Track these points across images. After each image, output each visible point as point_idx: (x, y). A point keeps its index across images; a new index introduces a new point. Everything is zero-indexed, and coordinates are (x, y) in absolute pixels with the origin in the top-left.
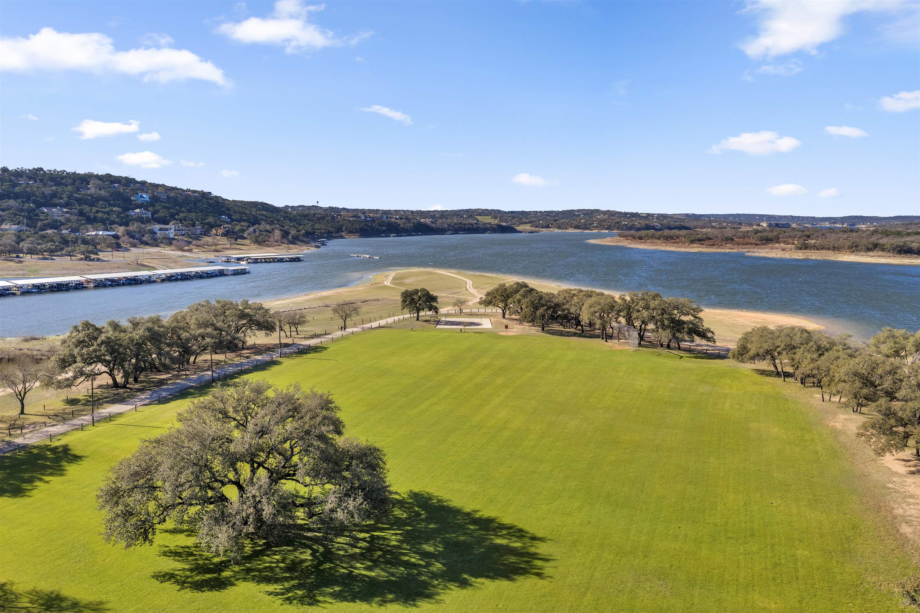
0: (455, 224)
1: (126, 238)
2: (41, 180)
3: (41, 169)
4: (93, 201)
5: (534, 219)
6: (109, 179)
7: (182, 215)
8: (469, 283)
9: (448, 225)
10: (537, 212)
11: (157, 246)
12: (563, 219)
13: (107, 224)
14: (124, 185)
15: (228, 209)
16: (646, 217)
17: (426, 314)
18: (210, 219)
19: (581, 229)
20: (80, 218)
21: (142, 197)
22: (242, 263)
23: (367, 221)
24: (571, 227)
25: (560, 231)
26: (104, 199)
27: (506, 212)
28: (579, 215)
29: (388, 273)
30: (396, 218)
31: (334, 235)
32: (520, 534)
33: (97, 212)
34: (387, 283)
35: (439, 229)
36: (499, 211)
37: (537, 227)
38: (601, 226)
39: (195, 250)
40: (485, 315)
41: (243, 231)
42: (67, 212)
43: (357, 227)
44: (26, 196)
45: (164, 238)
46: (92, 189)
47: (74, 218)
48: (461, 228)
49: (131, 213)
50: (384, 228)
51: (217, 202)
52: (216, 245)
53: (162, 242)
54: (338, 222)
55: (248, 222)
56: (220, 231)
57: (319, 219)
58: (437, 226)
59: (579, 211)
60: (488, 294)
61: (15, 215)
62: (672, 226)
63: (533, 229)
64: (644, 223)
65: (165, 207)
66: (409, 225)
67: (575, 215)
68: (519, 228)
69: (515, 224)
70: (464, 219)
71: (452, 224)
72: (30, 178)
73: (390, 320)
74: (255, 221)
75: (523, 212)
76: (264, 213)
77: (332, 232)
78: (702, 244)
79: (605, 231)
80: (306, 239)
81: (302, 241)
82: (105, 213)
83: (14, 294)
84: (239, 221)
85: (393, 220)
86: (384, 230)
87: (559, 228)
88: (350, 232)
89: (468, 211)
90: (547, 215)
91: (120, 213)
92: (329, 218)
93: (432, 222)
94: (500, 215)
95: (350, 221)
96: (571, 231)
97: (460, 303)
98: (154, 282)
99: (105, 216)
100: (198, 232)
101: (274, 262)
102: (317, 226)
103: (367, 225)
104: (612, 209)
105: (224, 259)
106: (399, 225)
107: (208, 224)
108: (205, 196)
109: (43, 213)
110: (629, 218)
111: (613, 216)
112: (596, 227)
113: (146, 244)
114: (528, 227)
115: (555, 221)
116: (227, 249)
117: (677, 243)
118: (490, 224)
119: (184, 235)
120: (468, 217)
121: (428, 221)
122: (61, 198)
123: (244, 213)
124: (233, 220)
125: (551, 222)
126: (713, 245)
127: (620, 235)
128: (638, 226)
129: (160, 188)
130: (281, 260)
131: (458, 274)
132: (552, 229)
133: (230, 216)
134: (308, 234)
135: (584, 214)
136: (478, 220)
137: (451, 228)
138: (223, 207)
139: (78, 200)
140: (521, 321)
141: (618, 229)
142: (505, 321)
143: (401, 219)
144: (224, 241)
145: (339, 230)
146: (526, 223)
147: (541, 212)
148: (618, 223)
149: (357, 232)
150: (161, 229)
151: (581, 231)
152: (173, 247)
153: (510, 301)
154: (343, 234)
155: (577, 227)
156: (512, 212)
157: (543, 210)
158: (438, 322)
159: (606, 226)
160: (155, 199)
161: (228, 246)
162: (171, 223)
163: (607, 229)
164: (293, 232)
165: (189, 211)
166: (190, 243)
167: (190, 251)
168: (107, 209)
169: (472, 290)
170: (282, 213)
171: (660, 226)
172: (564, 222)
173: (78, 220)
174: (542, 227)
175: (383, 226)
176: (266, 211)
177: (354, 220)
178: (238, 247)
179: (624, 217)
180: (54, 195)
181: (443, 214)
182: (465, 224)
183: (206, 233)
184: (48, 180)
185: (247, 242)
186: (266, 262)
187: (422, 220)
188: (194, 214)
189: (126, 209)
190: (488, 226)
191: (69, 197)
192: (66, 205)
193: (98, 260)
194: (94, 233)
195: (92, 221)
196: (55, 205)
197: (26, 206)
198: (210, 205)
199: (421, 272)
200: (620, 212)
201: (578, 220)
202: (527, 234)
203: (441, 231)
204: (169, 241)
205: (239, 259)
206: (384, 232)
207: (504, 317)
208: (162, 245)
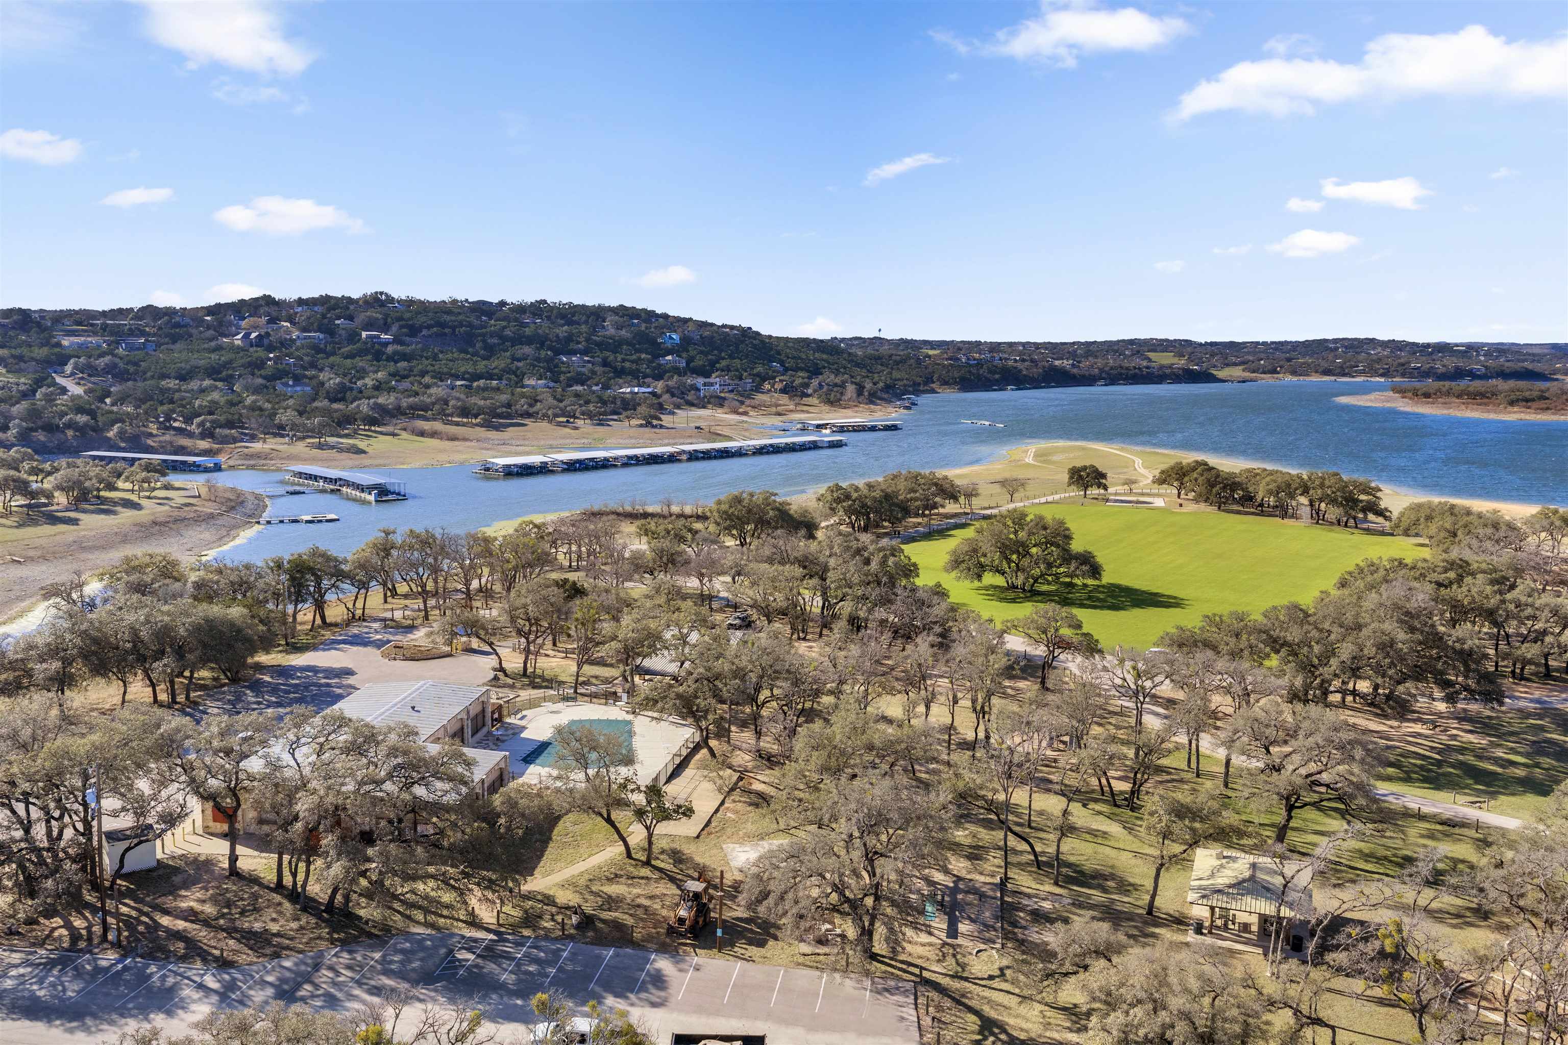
0: (1112, 368)
1: (666, 397)
2: (549, 318)
3: (545, 302)
4: (616, 345)
5: (1251, 358)
6: (625, 313)
7: (724, 363)
8: (1138, 462)
9: (1100, 369)
10: (1257, 343)
11: (704, 407)
12: (1304, 356)
13: (637, 377)
14: (645, 321)
15: (779, 353)
16: (1465, 352)
17: (1094, 491)
18: (759, 369)
19: (1334, 375)
20: (607, 369)
21: (671, 338)
22: (824, 431)
23: (971, 365)
24: (1316, 372)
25: (1295, 379)
26: (628, 343)
27: (1201, 344)
28: (1336, 349)
29: (1024, 448)
30: (1016, 361)
31: (921, 388)
32: (1175, 598)
33: (623, 361)
34: (1029, 460)
35: (1083, 376)
36: (1188, 342)
37: (1254, 372)
38: (1371, 371)
39: (751, 413)
40: (1158, 495)
41: (807, 385)
42: (589, 362)
43: (956, 375)
44: (540, 341)
45: (711, 397)
46: (609, 329)
47: (599, 369)
48: (1121, 374)
49: (662, 361)
50: (997, 376)
51: (763, 342)
52: (777, 406)
53: (709, 403)
54: (926, 368)
55: (808, 371)
56: (778, 386)
57: (897, 363)
58: (1082, 373)
59: (1335, 341)
60: (1162, 472)
61: (534, 366)
62: (1508, 371)
63: (1247, 375)
64: (1451, 363)
65: (701, 352)
66: (1036, 372)
67: (1327, 349)
68: (1221, 374)
69: (1215, 366)
70: (1126, 357)
71: (1107, 369)
72: (534, 315)
73: (1057, 497)
74: (816, 371)
75: (1232, 344)
76: (825, 356)
77: (919, 384)
78: (1529, 408)
79: (1378, 379)
80: (886, 396)
81: (881, 399)
82: (632, 362)
83: (615, 466)
84: (797, 369)
85: (1011, 363)
86: (997, 380)
87: (1294, 373)
88: (945, 383)
89: (1132, 342)
90: (1276, 349)
91: (651, 362)
92: (912, 361)
93: (1073, 365)
94: (1189, 349)
95: (944, 366)
96: (1315, 379)
97: (1130, 482)
98: (746, 455)
99: (634, 366)
100: (749, 386)
101: (864, 430)
102: (896, 375)
103: (970, 372)
104: (1398, 338)
105: (799, 426)
106: (1020, 371)
107: (758, 375)
108: (746, 334)
109: (563, 363)
110: (1431, 353)
111: (1401, 350)
112: (1363, 372)
113: (691, 404)
114: (1237, 372)
115: (1289, 360)
116: (791, 411)
117: (1486, 404)
118: (1170, 367)
119: (732, 391)
120: (1133, 355)
121: (1066, 363)
122: (578, 343)
123: (800, 358)
124: (786, 370)
125: (1281, 363)
126: (1548, 409)
127: (1396, 389)
128: (1442, 370)
129: (690, 323)
130: (873, 429)
131: (1122, 449)
132: (1281, 376)
133: (782, 363)
134: (888, 388)
135: (1346, 347)
136: (1150, 360)
137: (1104, 375)
138: (771, 349)
139: (598, 344)
140: (1196, 500)
141: (1403, 375)
142: (1179, 501)
143: (1023, 360)
144: (784, 399)
145: (929, 380)
146: (1235, 364)
147: (1264, 343)
148: (1403, 365)
149: (955, 383)
150: (705, 384)
151: (1333, 378)
152: (726, 409)
153: (1186, 479)
154: (933, 386)
155: (1327, 372)
156: (1212, 344)
157: (1269, 340)
158: (1107, 500)
159: (1381, 371)
160: (686, 341)
161: (792, 407)
162: (714, 375)
163: (1382, 375)
164: (868, 385)
165: (731, 357)
166: (742, 403)
167: (745, 413)
168: (634, 357)
169: (1142, 471)
170: (845, 355)
171: (1483, 370)
172: (1304, 363)
173: (604, 373)
174: (1264, 373)
175: (995, 373)
176: (823, 352)
177: (951, 365)
178: (805, 408)
179: (1420, 351)
180: (569, 339)
181: (1091, 349)
182: (1127, 369)
183: (758, 389)
184: (556, 317)
185: (814, 400)
186: (855, 431)
187: (1057, 363)
188: (737, 361)
189: (656, 356)
190: (1168, 371)
191: (588, 340)
192: (585, 352)
193: (661, 427)
194: (628, 390)
195: (620, 373)
196: (574, 353)
197: (543, 353)
198: (754, 346)
199: (1070, 447)
200: (1414, 344)
201: (1330, 358)
202: (1235, 384)
203: (1088, 380)
204: (719, 402)
205: (819, 427)
206: (997, 382)
207: (1179, 497)
208: (710, 406)
